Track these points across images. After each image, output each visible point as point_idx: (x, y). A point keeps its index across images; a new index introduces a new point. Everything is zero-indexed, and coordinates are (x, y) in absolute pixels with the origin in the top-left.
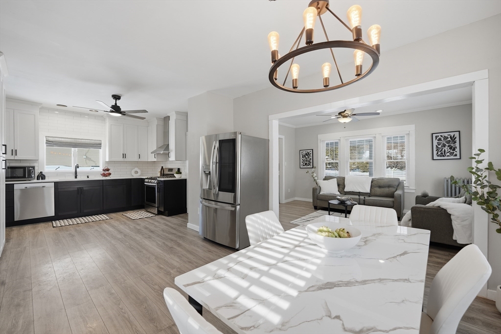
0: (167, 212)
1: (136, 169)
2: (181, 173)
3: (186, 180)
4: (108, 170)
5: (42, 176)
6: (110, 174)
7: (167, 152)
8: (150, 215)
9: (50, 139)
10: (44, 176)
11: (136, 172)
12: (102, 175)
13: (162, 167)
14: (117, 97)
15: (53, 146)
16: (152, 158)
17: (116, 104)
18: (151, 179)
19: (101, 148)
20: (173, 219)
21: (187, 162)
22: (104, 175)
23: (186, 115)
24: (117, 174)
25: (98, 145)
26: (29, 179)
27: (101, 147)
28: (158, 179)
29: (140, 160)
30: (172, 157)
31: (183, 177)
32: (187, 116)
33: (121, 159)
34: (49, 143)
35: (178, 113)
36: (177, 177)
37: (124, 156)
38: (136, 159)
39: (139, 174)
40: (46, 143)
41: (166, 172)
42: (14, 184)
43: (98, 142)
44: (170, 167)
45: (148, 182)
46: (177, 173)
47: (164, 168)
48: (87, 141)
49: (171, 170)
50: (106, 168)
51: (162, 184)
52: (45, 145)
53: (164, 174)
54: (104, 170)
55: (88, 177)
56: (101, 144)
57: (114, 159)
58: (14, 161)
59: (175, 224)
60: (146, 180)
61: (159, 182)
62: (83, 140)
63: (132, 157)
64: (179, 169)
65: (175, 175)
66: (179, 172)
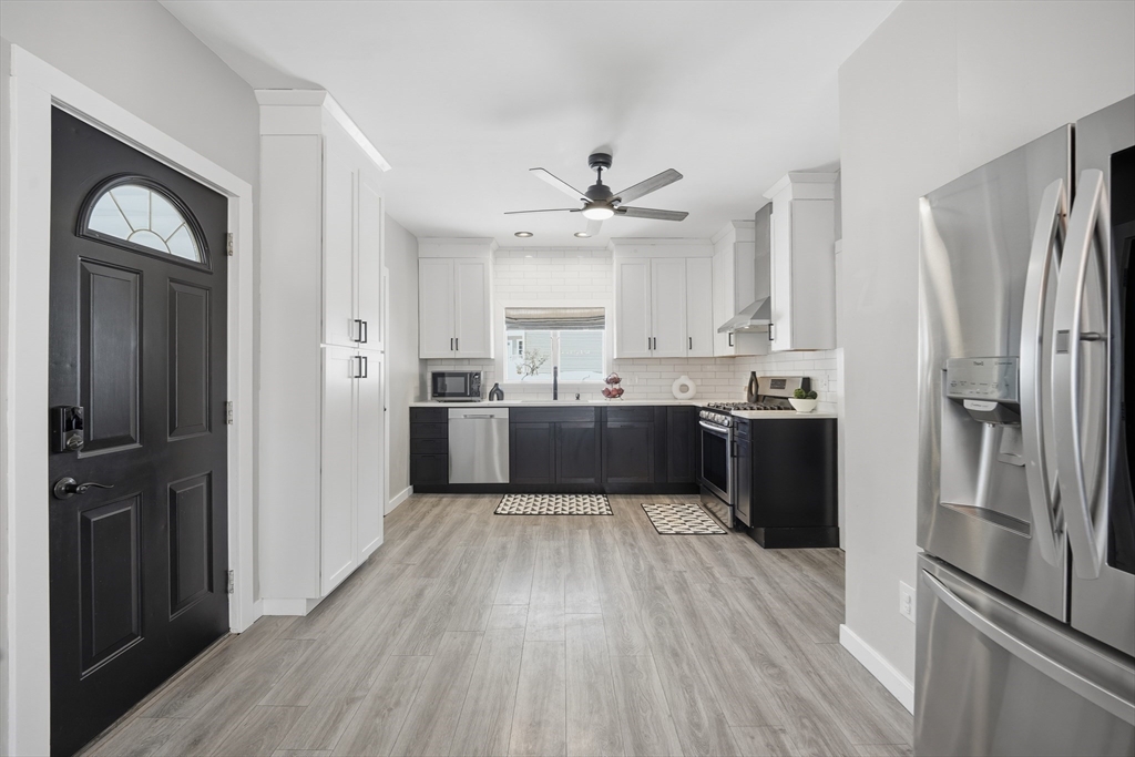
0: (762, 530)
1: (684, 380)
2: (814, 396)
3: (835, 421)
4: (616, 381)
5: (498, 392)
6: (620, 392)
7: (766, 322)
8: (711, 526)
9: (513, 313)
10: (502, 393)
11: (684, 388)
12: (603, 392)
13: (754, 373)
14: (601, 160)
15: (517, 328)
16: (723, 348)
17: (599, 181)
18: (716, 409)
19: (603, 328)
20: (784, 565)
21: (840, 356)
22: (608, 394)
23: (833, 173)
24: (639, 394)
25: (596, 321)
26: (473, 398)
27: (604, 323)
28: (733, 412)
29: (691, 354)
30: (782, 339)
31: (821, 409)
32: (838, 182)
33: (646, 353)
34: (513, 322)
35: (799, 176)
36: (801, 409)
37: (652, 343)
38: (681, 351)
39: (690, 393)
40: (507, 322)
41: (766, 390)
42: (447, 408)
43: (596, 312)
44: (777, 373)
45: (707, 420)
46: (800, 396)
47: (758, 376)
48: (576, 311)
49: (779, 383)
50: (613, 376)
51: (745, 431)
52: (505, 326)
53: (758, 396)
54: (608, 382)
55: (578, 398)
56: (603, 317)
57: (627, 354)
58: (453, 362)
59: (785, 599)
60: (704, 414)
61: (738, 423)
62: (568, 311)
63: (672, 347)
64: (807, 382)
65: (793, 402)
66: (807, 390)
